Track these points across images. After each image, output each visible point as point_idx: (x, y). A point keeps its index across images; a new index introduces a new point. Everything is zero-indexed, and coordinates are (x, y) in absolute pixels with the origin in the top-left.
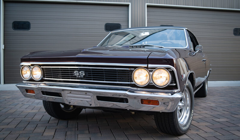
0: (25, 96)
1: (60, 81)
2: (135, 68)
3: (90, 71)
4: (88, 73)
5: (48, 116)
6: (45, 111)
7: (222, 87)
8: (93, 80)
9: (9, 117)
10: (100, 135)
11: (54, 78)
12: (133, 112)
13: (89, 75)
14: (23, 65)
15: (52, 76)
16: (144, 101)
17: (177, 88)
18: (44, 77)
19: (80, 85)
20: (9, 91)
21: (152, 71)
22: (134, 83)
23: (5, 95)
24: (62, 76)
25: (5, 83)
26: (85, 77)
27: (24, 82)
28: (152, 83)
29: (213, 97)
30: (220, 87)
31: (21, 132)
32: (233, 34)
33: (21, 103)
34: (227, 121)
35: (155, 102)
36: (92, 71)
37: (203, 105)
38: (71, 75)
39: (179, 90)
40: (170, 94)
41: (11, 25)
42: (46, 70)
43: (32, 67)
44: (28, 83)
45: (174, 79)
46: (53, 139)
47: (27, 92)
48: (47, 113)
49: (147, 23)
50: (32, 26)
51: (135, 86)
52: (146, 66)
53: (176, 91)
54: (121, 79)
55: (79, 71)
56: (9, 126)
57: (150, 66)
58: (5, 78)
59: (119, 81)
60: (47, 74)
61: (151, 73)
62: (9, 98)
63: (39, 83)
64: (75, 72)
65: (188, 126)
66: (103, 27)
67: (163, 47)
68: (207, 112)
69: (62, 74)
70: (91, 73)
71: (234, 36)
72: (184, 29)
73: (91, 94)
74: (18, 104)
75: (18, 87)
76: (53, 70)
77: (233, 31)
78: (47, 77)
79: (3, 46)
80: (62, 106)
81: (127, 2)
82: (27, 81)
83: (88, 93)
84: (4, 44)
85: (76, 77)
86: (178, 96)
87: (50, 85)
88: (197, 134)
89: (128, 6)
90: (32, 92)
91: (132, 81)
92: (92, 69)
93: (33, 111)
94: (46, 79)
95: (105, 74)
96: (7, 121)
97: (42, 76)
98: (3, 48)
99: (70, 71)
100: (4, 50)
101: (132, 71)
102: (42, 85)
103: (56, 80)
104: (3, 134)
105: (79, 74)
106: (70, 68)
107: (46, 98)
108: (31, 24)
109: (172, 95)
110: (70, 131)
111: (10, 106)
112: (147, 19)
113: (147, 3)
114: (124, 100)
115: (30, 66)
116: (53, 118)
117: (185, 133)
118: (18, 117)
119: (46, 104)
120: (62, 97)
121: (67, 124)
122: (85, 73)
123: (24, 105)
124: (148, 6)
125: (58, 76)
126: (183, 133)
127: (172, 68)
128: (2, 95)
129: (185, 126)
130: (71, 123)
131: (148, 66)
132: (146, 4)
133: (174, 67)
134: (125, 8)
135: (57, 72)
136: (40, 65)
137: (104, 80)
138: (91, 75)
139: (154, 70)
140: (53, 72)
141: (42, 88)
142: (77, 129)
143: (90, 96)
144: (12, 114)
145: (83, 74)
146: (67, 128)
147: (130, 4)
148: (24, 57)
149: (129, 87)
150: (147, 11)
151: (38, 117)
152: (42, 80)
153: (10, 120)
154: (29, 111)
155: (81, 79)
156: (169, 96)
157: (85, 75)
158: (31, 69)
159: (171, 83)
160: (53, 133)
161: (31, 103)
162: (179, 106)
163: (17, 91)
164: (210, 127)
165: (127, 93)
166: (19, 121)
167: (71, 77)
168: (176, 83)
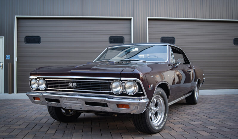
0: (34, 102)
1: (60, 91)
2: (113, 80)
3: (81, 83)
4: (79, 84)
5: (52, 120)
6: (50, 116)
7: (219, 95)
8: (83, 89)
9: (21, 120)
10: (90, 133)
11: (54, 88)
12: (116, 114)
13: (80, 86)
14: (31, 78)
15: (53, 86)
16: (118, 105)
17: (144, 96)
18: (47, 87)
19: (73, 94)
20: (21, 99)
21: (124, 83)
22: (112, 92)
23: (17, 103)
24: (61, 87)
25: (17, 92)
26: (76, 88)
27: (32, 91)
28: (125, 92)
29: (203, 104)
30: (217, 95)
31: (29, 131)
32: (233, 44)
33: (31, 110)
34: (200, 124)
35: (127, 106)
36: (82, 83)
37: (189, 111)
38: (67, 85)
39: (146, 96)
40: (138, 100)
41: (23, 40)
42: (48, 82)
43: (38, 79)
44: (35, 92)
45: (140, 89)
46: (53, 135)
47: (34, 99)
48: (51, 118)
49: (149, 35)
50: (42, 40)
51: (112, 94)
52: (119, 79)
53: (142, 98)
54: (104, 89)
55: (72, 83)
56: (21, 127)
57: (123, 79)
58: (18, 87)
59: (102, 90)
60: (49, 84)
61: (124, 84)
62: (21, 106)
63: (44, 92)
64: (69, 84)
65: (161, 127)
66: (108, 40)
67: (147, 61)
68: (188, 117)
69: (61, 85)
70: (81, 84)
71: (234, 45)
72: (168, 45)
73: (81, 100)
74: (29, 110)
75: (28, 95)
76: (54, 82)
77: (233, 40)
78: (49, 88)
79: (17, 58)
80: (64, 111)
81: (129, 16)
82: (35, 90)
83: (79, 100)
84: (17, 57)
85: (70, 87)
86: (143, 101)
87: (52, 94)
88: (169, 133)
89: (130, 19)
90: (38, 99)
91: (110, 90)
92: (82, 81)
93: (40, 116)
94: (48, 89)
95: (92, 85)
96: (19, 123)
97: (46, 87)
98: (17, 61)
99: (66, 82)
100: (17, 62)
101: (110, 83)
102: (45, 94)
103: (57, 90)
104: (16, 132)
105: (73, 85)
106: (66, 81)
107: (50, 104)
108: (41, 38)
109: (139, 100)
110: (68, 130)
111: (21, 112)
112: (149, 31)
113: (149, 16)
114: (105, 105)
115: (36, 79)
116: (56, 121)
117: (158, 132)
118: (28, 120)
119: (50, 109)
120: (60, 102)
121: (66, 126)
122: (77, 84)
123: (34, 111)
124: (149, 19)
125: (58, 87)
126: (156, 132)
127: (138, 81)
128: (15, 103)
129: (159, 126)
130: (70, 124)
131: (121, 79)
132: (148, 18)
133: (140, 80)
134: (128, 22)
135: (57, 84)
136: (44, 78)
137: (90, 90)
138: (81, 86)
139: (126, 82)
140: (54, 84)
141: (45, 96)
142: (74, 129)
143: (80, 102)
144: (23, 118)
145: (75, 85)
146: (66, 128)
147: (132, 18)
148: (32, 72)
149: (109, 95)
150: (149, 24)
151: (44, 121)
152: (46, 90)
153: (21, 123)
154: (37, 116)
155: (74, 89)
156: (138, 101)
157: (77, 86)
158: (37, 81)
159: (139, 91)
160: (54, 132)
161: (39, 110)
162: (154, 110)
163: (28, 100)
164: (183, 128)
165: (106, 99)
166: (28, 123)
167: (67, 87)
168: (142, 91)
